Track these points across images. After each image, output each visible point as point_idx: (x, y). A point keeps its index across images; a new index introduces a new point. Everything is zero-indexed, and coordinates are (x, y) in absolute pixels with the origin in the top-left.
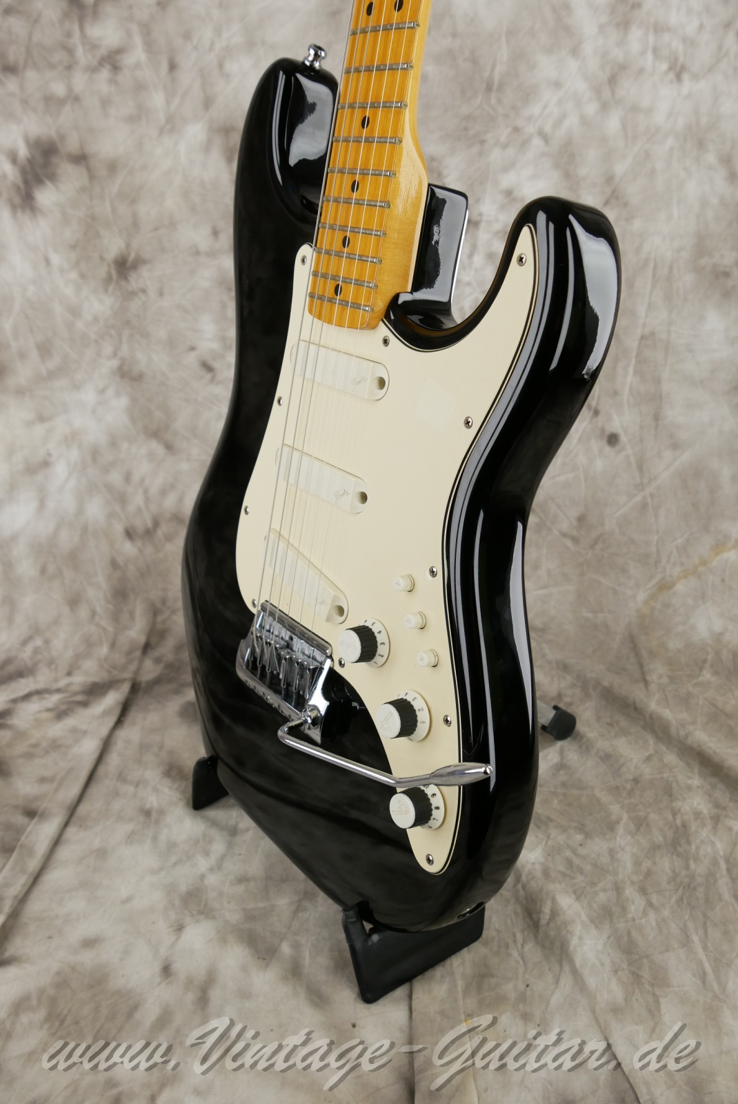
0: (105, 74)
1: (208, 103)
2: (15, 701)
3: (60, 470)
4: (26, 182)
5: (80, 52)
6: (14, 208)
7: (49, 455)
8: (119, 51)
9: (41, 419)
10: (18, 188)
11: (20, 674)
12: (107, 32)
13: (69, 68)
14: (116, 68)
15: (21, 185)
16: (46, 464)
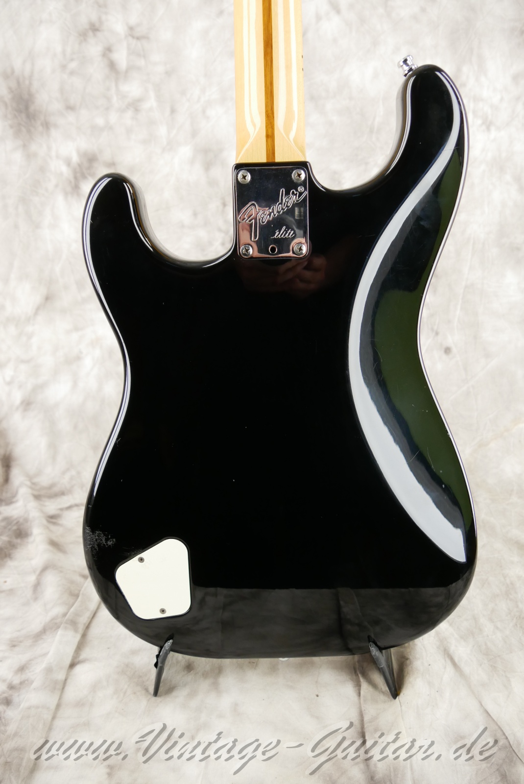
0: (130, 113)
1: (194, 134)
2: (61, 509)
3: (88, 362)
4: (76, 178)
5: (115, 99)
6: (66, 194)
7: (81, 352)
8: (140, 100)
9: (77, 329)
10: (70, 182)
11: (63, 493)
12: (133, 88)
13: (107, 109)
14: (137, 110)
15: (73, 180)
16: (78, 358)
